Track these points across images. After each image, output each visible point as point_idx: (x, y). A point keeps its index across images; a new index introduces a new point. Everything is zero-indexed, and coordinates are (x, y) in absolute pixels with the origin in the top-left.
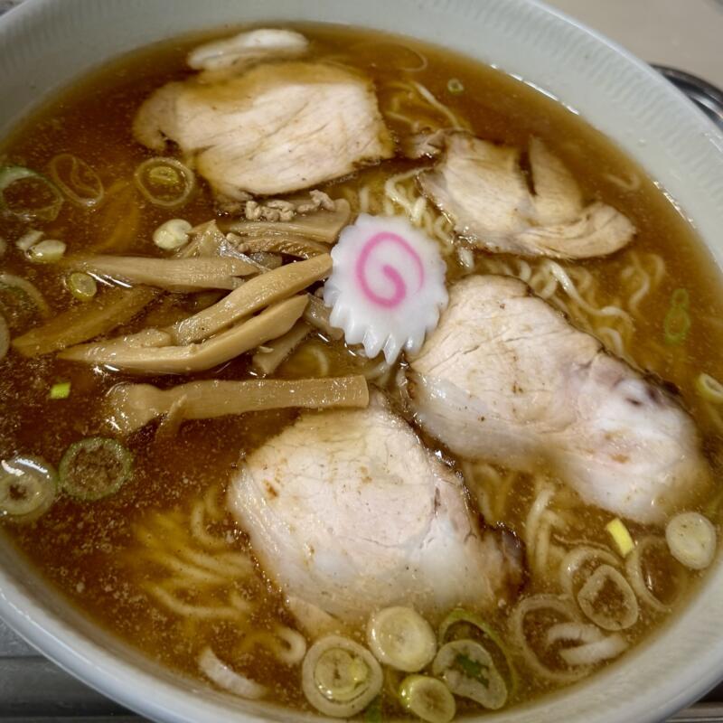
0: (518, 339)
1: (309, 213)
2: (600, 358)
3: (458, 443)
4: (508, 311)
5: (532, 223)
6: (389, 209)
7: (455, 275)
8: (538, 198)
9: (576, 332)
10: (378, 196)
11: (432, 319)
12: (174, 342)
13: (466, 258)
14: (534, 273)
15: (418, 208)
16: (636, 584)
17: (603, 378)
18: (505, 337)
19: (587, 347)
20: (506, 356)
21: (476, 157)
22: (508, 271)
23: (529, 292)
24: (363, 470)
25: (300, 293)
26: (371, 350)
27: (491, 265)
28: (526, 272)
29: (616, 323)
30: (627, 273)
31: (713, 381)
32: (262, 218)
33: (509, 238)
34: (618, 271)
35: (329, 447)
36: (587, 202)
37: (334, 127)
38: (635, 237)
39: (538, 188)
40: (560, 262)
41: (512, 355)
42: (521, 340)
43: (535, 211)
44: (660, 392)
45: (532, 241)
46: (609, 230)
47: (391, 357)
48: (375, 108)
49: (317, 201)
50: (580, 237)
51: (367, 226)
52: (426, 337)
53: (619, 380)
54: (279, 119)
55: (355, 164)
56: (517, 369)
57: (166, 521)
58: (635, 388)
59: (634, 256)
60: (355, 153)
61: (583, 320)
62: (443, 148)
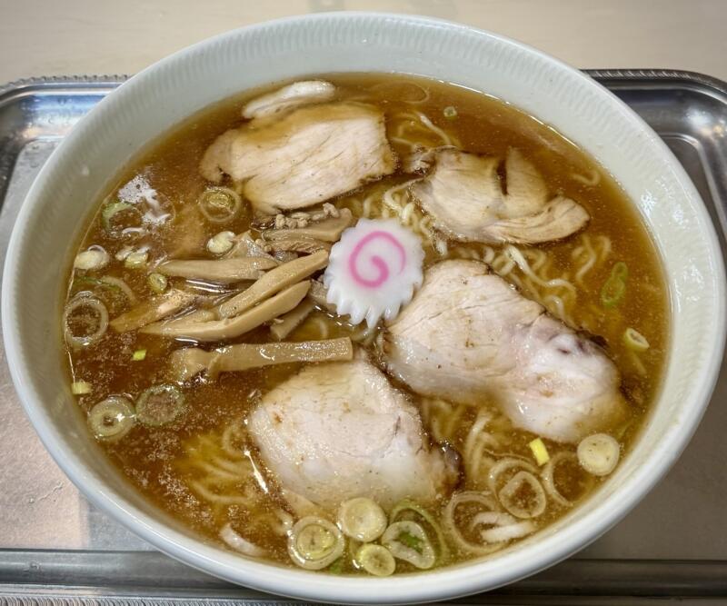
0: (475, 306)
1: (321, 221)
2: (540, 319)
3: (417, 384)
4: (469, 286)
5: (501, 217)
6: (385, 213)
7: (431, 260)
8: (508, 197)
9: (525, 299)
10: (378, 204)
11: (408, 294)
12: (217, 319)
13: (442, 247)
14: (497, 255)
15: (407, 211)
16: (546, 486)
17: (540, 333)
18: (464, 306)
19: (531, 311)
20: (463, 320)
21: (460, 167)
22: (476, 256)
23: (490, 270)
24: (345, 404)
25: (305, 279)
26: (356, 319)
27: (462, 252)
28: (490, 255)
29: (562, 292)
30: (577, 252)
31: (636, 334)
32: (285, 227)
33: (479, 230)
34: (570, 251)
35: (323, 389)
36: (551, 197)
37: (349, 153)
38: (588, 223)
39: (509, 189)
40: (519, 246)
41: (469, 318)
42: (477, 308)
43: (505, 207)
44: (587, 343)
45: (498, 231)
46: (567, 218)
47: (372, 323)
48: (383, 135)
49: (326, 211)
50: (540, 225)
51: (364, 227)
52: (401, 308)
53: (555, 335)
54: (307, 151)
55: (362, 181)
56: (471, 329)
57: (205, 440)
58: (567, 340)
59: (586, 239)
60: (363, 172)
61: (534, 290)
62: (433, 164)
